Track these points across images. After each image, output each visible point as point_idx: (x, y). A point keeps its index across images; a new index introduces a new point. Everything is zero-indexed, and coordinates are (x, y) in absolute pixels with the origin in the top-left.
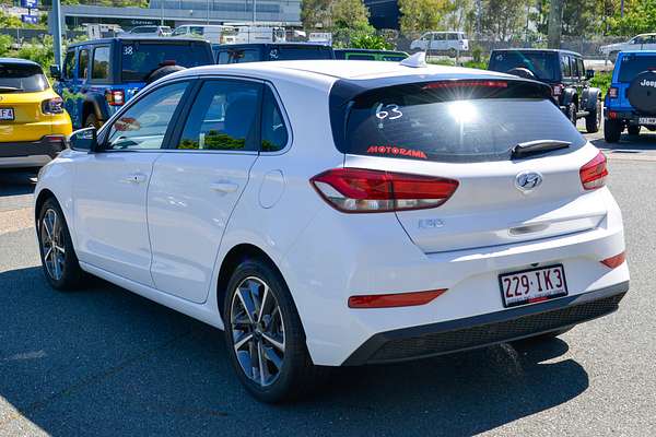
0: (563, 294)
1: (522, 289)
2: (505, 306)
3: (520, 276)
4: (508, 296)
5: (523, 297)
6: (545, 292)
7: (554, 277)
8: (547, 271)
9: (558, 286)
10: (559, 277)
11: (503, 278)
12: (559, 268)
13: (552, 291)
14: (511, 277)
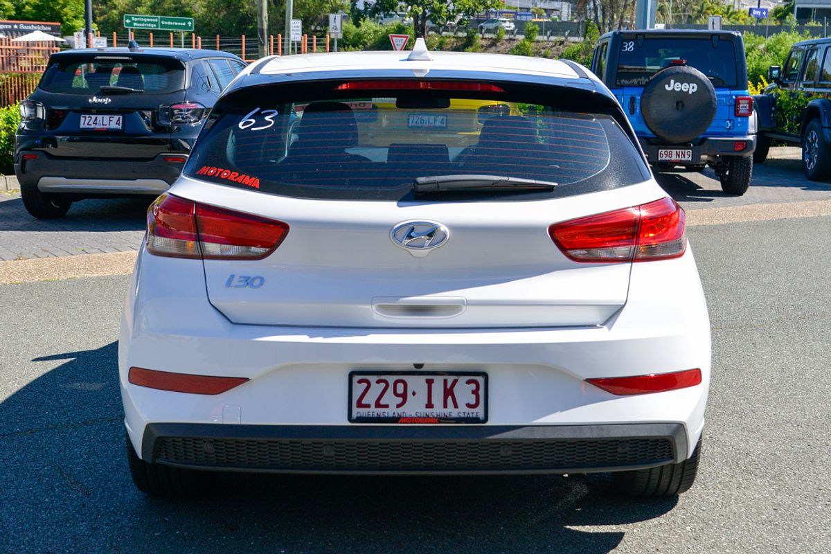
0: (477, 420)
1: (390, 399)
2: (350, 419)
3: (391, 379)
4: (360, 405)
5: (390, 412)
6: (438, 410)
7: (464, 392)
8: (450, 379)
9: (469, 406)
10: (476, 392)
11: (356, 378)
12: (481, 380)
13: (452, 411)
14: (373, 379)
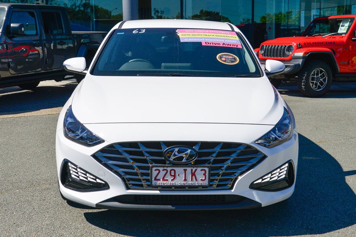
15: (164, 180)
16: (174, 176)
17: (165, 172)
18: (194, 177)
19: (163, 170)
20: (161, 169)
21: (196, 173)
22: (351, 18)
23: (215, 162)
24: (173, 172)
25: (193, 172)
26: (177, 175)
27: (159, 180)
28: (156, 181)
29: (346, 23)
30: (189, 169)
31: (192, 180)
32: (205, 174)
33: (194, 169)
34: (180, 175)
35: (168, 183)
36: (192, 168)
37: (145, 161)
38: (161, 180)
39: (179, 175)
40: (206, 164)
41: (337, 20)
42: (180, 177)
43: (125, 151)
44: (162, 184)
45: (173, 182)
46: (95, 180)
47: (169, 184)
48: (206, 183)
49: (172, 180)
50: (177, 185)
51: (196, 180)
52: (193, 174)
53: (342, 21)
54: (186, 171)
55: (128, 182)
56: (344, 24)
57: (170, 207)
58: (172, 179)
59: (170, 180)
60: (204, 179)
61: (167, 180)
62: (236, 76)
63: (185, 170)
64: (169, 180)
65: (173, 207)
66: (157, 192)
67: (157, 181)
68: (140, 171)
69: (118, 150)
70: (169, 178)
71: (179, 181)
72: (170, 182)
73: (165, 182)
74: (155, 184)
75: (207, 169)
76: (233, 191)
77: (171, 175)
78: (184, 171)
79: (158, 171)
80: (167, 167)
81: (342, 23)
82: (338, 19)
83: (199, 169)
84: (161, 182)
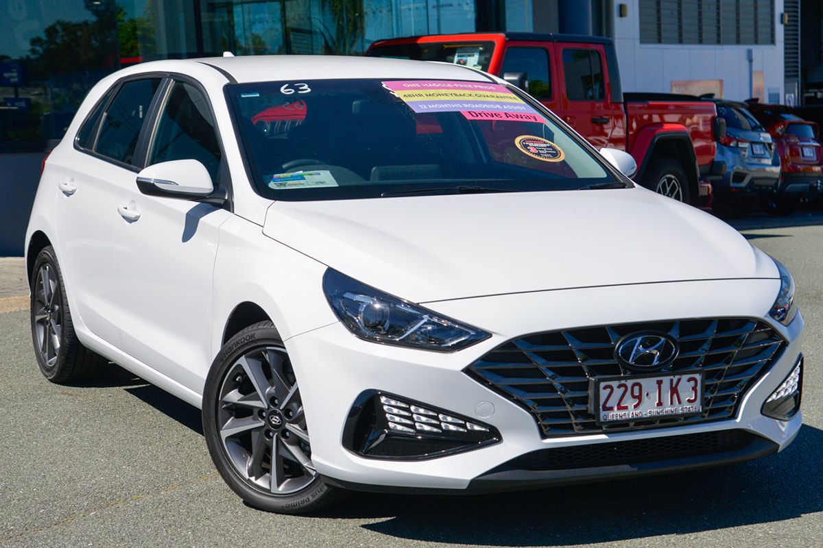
15: (620, 408)
16: (640, 398)
17: (623, 389)
18: (675, 395)
19: (619, 387)
20: (615, 384)
21: (679, 388)
22: (483, 44)
23: (709, 360)
24: (636, 389)
25: (674, 386)
26: (644, 394)
27: (611, 409)
28: (606, 413)
29: (469, 56)
30: (666, 380)
31: (672, 403)
32: (694, 389)
33: (675, 379)
34: (650, 395)
35: (629, 415)
36: (672, 377)
37: (579, 372)
38: (616, 408)
39: (647, 395)
40: (692, 366)
41: (446, 46)
42: (650, 398)
43: (536, 353)
44: (618, 418)
45: (638, 412)
46: (464, 426)
47: (630, 417)
48: (697, 407)
49: (636, 407)
50: (645, 416)
51: (680, 402)
52: (674, 390)
53: (458, 50)
54: (662, 385)
55: (543, 421)
56: (464, 58)
57: (625, 469)
58: (636, 403)
59: (631, 407)
60: (693, 398)
61: (626, 408)
62: (588, 186)
63: (660, 383)
64: (629, 407)
65: (633, 467)
66: (602, 438)
67: (608, 412)
68: (569, 395)
69: (522, 353)
70: (630, 402)
71: (649, 408)
72: (631, 412)
73: (622, 413)
74: (605, 418)
75: (698, 377)
76: (739, 422)
77: (634, 397)
78: (657, 385)
79: (608, 390)
80: (626, 378)
81: (457, 55)
82: (447, 44)
83: (685, 377)
84: (615, 415)
